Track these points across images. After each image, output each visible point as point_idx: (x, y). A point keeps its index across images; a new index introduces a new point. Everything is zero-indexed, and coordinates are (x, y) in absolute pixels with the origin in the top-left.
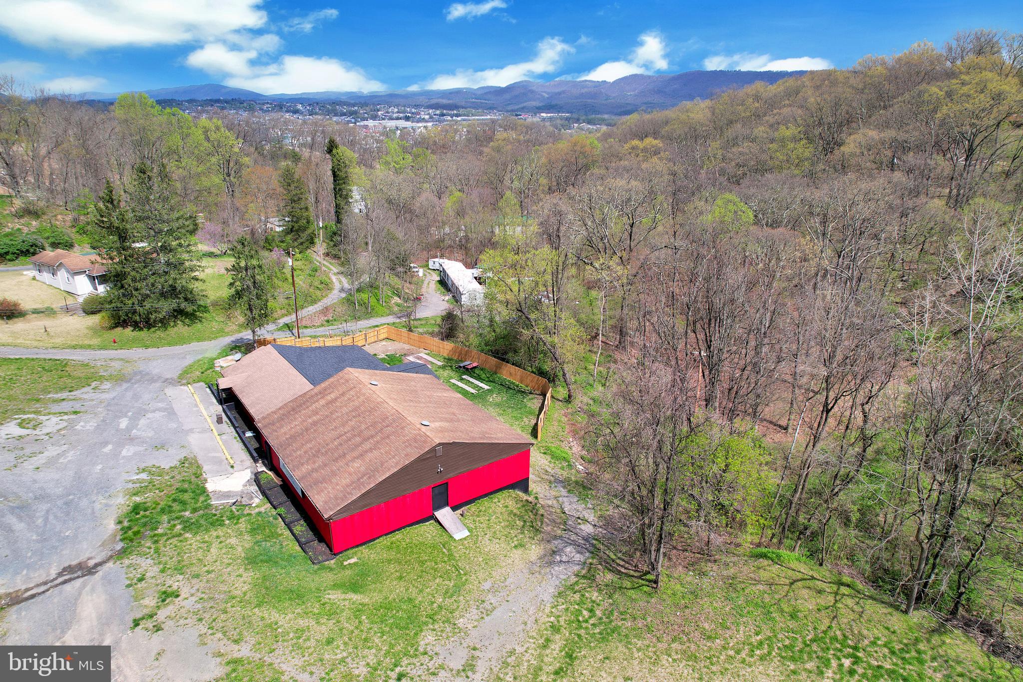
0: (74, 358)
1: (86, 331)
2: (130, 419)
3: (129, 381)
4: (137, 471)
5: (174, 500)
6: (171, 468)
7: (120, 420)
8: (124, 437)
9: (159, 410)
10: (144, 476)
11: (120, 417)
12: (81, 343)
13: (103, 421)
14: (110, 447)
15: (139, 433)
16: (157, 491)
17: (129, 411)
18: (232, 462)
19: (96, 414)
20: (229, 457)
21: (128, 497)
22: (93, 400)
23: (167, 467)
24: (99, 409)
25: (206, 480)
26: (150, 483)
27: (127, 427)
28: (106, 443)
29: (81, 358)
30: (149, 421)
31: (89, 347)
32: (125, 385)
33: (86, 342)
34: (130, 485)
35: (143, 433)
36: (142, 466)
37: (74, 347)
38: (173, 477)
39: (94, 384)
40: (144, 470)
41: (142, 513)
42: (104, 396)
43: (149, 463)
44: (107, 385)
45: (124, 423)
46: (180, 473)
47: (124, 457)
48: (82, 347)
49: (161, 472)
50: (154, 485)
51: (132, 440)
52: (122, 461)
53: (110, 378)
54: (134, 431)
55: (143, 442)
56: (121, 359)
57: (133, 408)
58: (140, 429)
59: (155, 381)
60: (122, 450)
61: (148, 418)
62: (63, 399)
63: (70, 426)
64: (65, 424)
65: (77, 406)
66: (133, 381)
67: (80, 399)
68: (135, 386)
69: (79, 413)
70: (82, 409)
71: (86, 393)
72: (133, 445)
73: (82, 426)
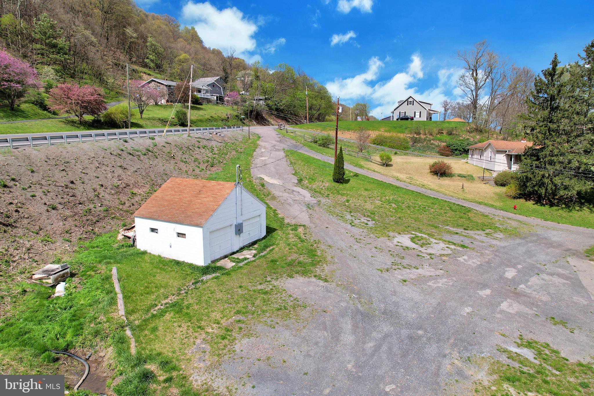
0: (477, 209)
1: (492, 195)
2: (519, 271)
4: (519, 341)
7: (508, 269)
8: (508, 288)
11: (507, 266)
12: (486, 202)
13: (488, 263)
14: (488, 292)
15: (528, 291)
17: (519, 264)
19: (482, 254)
22: (483, 242)
24: (487, 251)
27: (514, 278)
29: (482, 210)
30: (543, 282)
31: (492, 206)
33: (490, 202)
35: (534, 293)
37: (480, 203)
39: (487, 231)
40: (529, 345)
42: (494, 242)
44: (500, 235)
45: (510, 273)
47: (502, 312)
48: (485, 204)
51: (517, 295)
52: (498, 316)
53: (504, 231)
54: (522, 286)
55: (532, 304)
56: (519, 221)
57: (525, 262)
58: (530, 287)
59: (554, 247)
60: (502, 302)
61: (543, 279)
62: (457, 233)
63: (454, 255)
64: (450, 252)
65: (467, 242)
66: (528, 240)
67: (472, 237)
68: (530, 244)
69: (467, 247)
70: (471, 246)
71: (479, 236)
72: (518, 302)
73: (464, 260)
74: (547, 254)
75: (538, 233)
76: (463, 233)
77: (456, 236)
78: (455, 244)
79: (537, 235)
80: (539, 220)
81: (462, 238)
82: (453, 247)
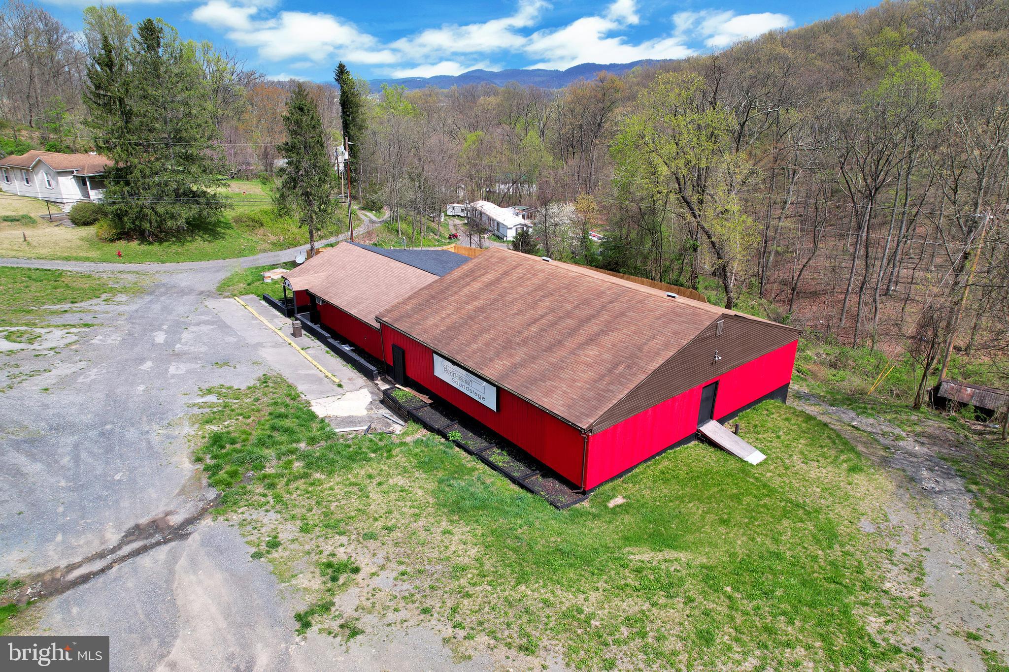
0: (70, 269)
1: (80, 243)
2: (167, 333)
3: (152, 293)
4: (201, 393)
5: (274, 428)
6: (249, 388)
7: (154, 334)
8: (166, 353)
9: (206, 323)
10: (212, 398)
11: (152, 331)
12: (75, 255)
13: (130, 334)
14: (148, 365)
15: (186, 348)
16: (241, 418)
17: (163, 324)
18: (337, 381)
19: (117, 327)
20: (330, 375)
21: (197, 426)
22: (107, 312)
23: (243, 387)
24: (119, 322)
25: (308, 403)
26: (225, 407)
27: (166, 341)
28: (142, 360)
29: (79, 269)
30: (195, 335)
31: (87, 259)
32: (147, 298)
33: (81, 254)
34: (196, 411)
35: (192, 348)
36: (205, 386)
37: (67, 259)
38: (257, 400)
39: (104, 296)
40: (209, 391)
41: (228, 446)
42: (122, 308)
43: (215, 382)
44: (123, 298)
45: (160, 338)
46: (265, 394)
47: (173, 376)
48: (76, 259)
49: (237, 394)
50: (233, 410)
51: (178, 356)
52: (172, 381)
53: (124, 290)
54: (178, 346)
55: (195, 358)
56: (134, 272)
57: (167, 320)
58: (186, 344)
59: (187, 294)
60: (169, 367)
61: (193, 332)
62: (66, 311)
63: (83, 340)
64: (75, 338)
65: (88, 319)
66: (157, 293)
67: (90, 311)
68: (162, 298)
69: (93, 325)
70: (96, 322)
71: (96, 305)
72: (183, 362)
73: (100, 340)
74: (184, 304)
75: (163, 282)
76: (74, 309)
77: (67, 315)
78: (74, 326)
79: (164, 285)
80: (156, 264)
81: (78, 316)
82: (74, 330)
